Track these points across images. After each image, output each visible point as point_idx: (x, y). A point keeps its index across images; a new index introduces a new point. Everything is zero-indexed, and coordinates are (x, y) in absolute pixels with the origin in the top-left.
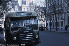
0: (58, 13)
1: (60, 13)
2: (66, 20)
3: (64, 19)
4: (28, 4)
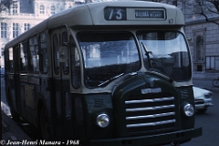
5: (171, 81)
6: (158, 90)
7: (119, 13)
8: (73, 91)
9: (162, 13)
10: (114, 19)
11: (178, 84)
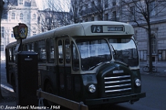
5: (128, 66)
6: (122, 71)
7: (98, 28)
8: (73, 72)
9: (122, 28)
10: (96, 32)
11: (131, 68)
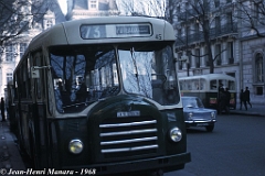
0: (214, 41)
1: (226, 38)
2: (249, 67)
3: (238, 64)
4: (97, 4)
